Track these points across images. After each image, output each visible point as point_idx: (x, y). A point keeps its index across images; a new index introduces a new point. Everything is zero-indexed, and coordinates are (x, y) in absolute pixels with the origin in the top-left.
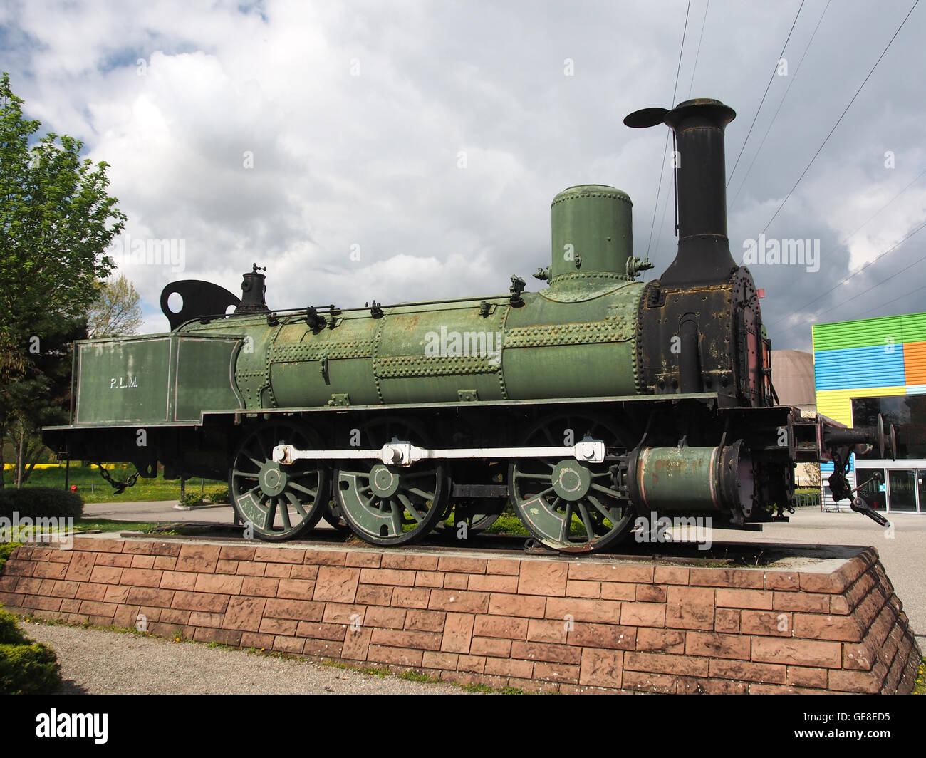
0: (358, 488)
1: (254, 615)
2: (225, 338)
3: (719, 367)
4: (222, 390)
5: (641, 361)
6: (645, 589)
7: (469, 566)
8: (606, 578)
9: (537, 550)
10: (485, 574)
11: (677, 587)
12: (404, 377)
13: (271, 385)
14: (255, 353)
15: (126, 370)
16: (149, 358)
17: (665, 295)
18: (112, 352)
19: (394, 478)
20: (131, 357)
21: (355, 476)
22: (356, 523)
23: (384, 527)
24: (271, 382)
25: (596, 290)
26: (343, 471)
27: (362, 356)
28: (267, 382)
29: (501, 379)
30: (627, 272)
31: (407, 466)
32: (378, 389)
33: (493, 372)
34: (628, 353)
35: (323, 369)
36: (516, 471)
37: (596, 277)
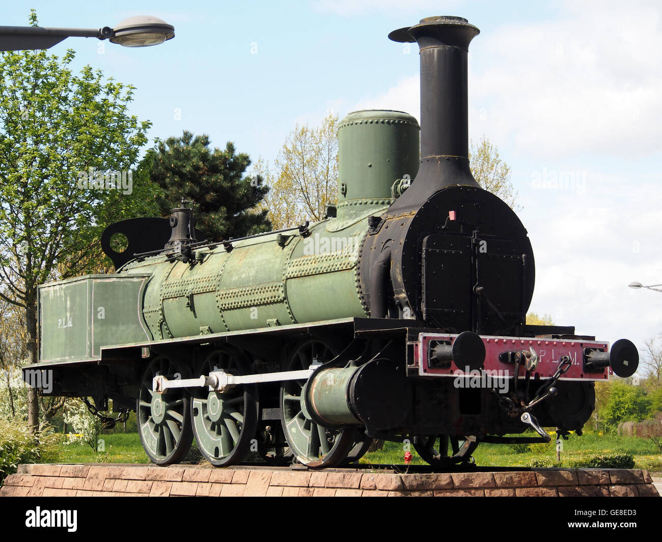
0: (203, 414)
2: (131, 277)
3: (403, 291)
4: (132, 327)
5: (360, 287)
6: (302, 491)
7: (224, 477)
8: (286, 483)
9: (296, 466)
10: (231, 483)
11: (319, 489)
12: (234, 308)
13: (164, 319)
14: (154, 289)
15: (66, 311)
16: (78, 299)
17: (385, 221)
18: (58, 294)
19: (219, 403)
20: (68, 298)
21: (201, 403)
22: (202, 446)
23: (217, 450)
24: (164, 317)
25: (354, 218)
26: (194, 399)
27: (211, 290)
28: (161, 317)
29: (288, 308)
30: (392, 196)
31: (222, 392)
32: (224, 321)
33: (282, 301)
34: (353, 280)
35: (188, 304)
36: (285, 394)
37: (356, 204)
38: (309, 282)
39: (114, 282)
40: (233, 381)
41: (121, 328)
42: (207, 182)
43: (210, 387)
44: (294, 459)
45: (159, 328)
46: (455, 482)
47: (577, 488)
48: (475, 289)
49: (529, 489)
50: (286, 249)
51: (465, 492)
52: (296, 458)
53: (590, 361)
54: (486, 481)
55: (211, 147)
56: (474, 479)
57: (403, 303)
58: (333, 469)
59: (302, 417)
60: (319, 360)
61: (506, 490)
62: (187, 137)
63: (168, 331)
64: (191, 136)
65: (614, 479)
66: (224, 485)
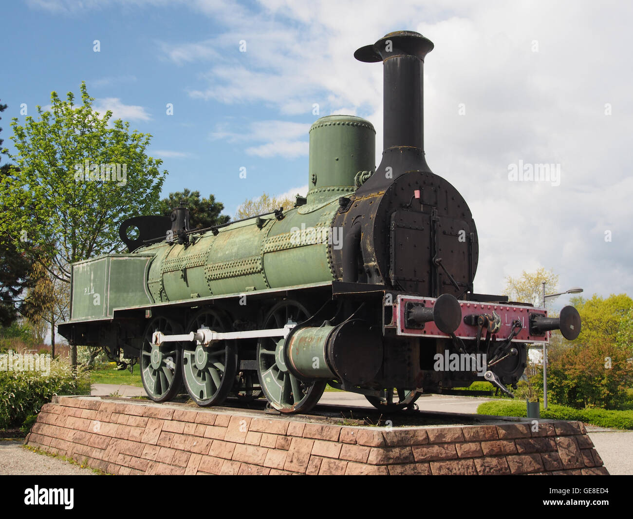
0: (191, 363)
1: (116, 451)
2: (141, 256)
3: (373, 259)
4: (139, 294)
5: (331, 257)
6: (281, 439)
7: (207, 419)
8: (264, 430)
9: (270, 411)
10: (214, 425)
11: (296, 438)
12: (219, 279)
13: (163, 288)
14: (157, 266)
15: (90, 283)
16: (99, 273)
17: (354, 202)
18: (85, 270)
19: (205, 355)
20: (92, 273)
21: (190, 354)
22: (190, 389)
23: (202, 392)
24: (163, 286)
25: (324, 202)
26: (185, 351)
27: (200, 265)
28: (161, 286)
29: (264, 277)
30: (355, 185)
31: (208, 346)
32: (210, 289)
33: (259, 272)
34: (324, 251)
35: (182, 275)
36: (261, 349)
37: (325, 191)
38: (284, 255)
39: (126, 260)
40: (217, 337)
41: (131, 294)
42: (198, 217)
43: (198, 341)
44: (268, 404)
45: (159, 295)
46: (430, 437)
47: (530, 440)
48: (435, 260)
49: (492, 442)
50: (263, 230)
51: (439, 446)
52: (269, 404)
53: (535, 325)
54: (457, 435)
55: (201, 198)
56: (446, 434)
57: (373, 270)
58: (304, 415)
59: (276, 369)
60: (294, 321)
61: (473, 444)
62: (187, 192)
63: (166, 298)
64: (189, 192)
65: (558, 431)
66: (208, 426)
